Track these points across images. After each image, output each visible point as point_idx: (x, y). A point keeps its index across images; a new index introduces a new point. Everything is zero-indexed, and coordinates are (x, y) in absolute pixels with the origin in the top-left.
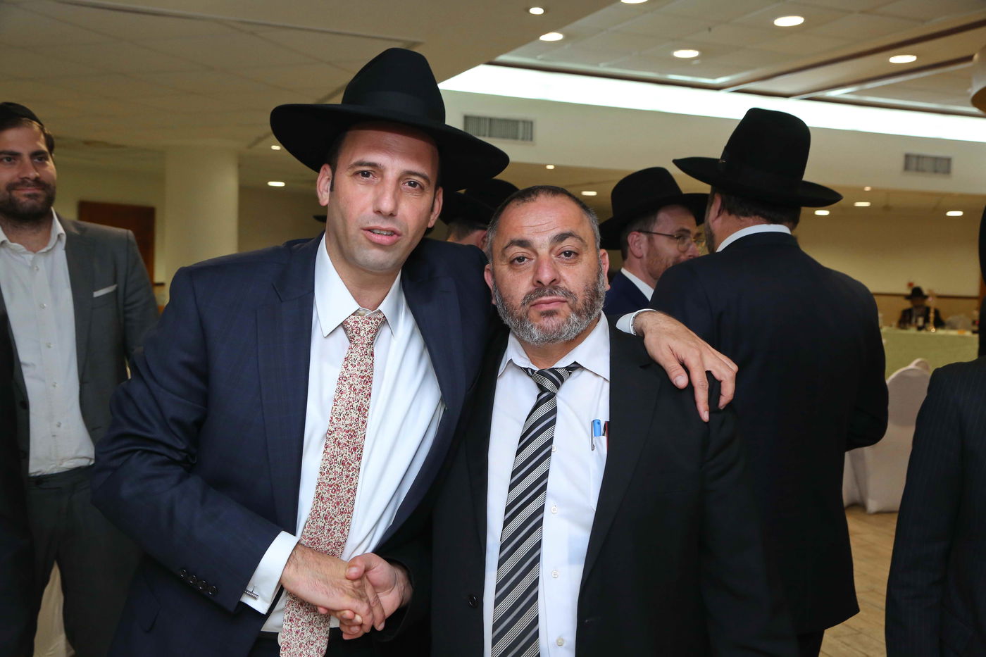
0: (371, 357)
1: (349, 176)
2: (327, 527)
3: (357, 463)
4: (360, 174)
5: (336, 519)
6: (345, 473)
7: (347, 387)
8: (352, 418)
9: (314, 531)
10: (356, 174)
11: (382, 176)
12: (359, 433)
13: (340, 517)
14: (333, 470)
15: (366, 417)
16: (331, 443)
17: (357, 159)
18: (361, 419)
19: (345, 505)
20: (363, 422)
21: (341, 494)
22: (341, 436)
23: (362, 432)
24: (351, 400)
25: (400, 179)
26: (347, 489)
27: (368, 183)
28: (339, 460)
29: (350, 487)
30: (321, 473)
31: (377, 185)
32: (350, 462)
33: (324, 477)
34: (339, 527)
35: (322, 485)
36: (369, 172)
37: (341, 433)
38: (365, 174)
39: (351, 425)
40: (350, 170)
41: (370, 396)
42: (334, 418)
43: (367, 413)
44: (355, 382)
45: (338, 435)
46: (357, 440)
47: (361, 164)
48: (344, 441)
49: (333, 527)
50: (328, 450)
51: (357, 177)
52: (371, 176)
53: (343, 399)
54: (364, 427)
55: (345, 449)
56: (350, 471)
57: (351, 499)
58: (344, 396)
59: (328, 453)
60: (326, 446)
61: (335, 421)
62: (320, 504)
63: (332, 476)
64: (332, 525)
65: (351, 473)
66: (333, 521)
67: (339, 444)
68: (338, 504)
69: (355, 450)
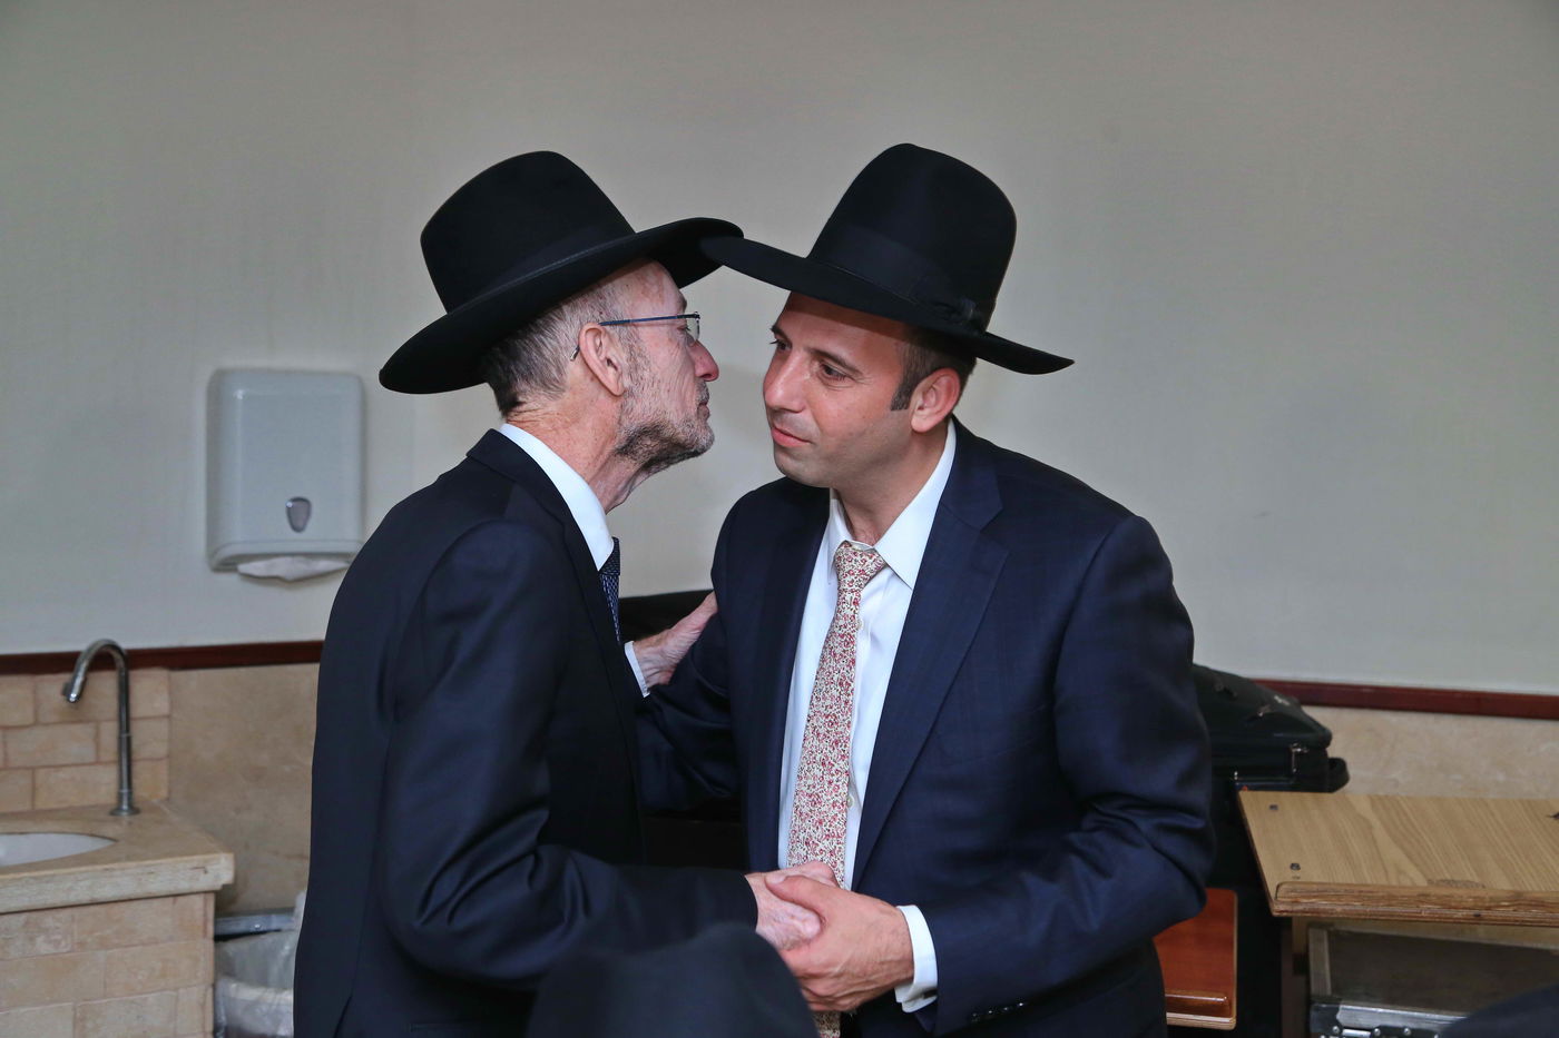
0: (853, 606)
3: (843, 762)
5: (820, 847)
6: (827, 778)
8: (831, 697)
13: (826, 843)
14: (812, 773)
15: (849, 694)
16: (809, 733)
18: (844, 698)
19: (830, 826)
20: (846, 703)
21: (823, 810)
22: (821, 723)
26: (832, 801)
28: (818, 758)
29: (836, 798)
33: (802, 782)
35: (801, 795)
37: (822, 719)
39: (830, 707)
41: (853, 661)
42: (814, 697)
43: (850, 688)
44: (834, 645)
45: (816, 721)
46: (839, 730)
48: (822, 731)
49: (818, 859)
53: (824, 670)
55: (824, 743)
56: (833, 775)
57: (840, 816)
58: (825, 665)
61: (816, 701)
62: (799, 822)
63: (810, 782)
64: (817, 855)
65: (835, 778)
66: (818, 849)
67: (818, 734)
68: (821, 823)
69: (837, 744)
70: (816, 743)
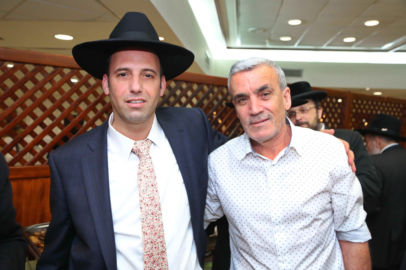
1: (115, 77)
2: (154, 246)
3: (159, 211)
4: (121, 76)
5: (157, 241)
6: (155, 218)
7: (143, 176)
8: (150, 191)
9: (148, 250)
10: (118, 75)
11: (132, 74)
12: (156, 197)
13: (159, 240)
14: (148, 218)
15: (157, 188)
16: (143, 206)
17: (117, 68)
18: (155, 190)
19: (159, 233)
20: (157, 191)
21: (156, 229)
22: (147, 201)
23: (157, 196)
24: (147, 182)
25: (141, 74)
26: (158, 225)
27: (125, 79)
29: (159, 224)
30: (142, 222)
31: (129, 79)
32: (156, 212)
33: (145, 223)
34: (160, 244)
35: (145, 227)
36: (125, 73)
37: (147, 200)
38: (123, 75)
39: (151, 194)
40: (115, 74)
41: (156, 177)
42: (141, 193)
43: (157, 186)
44: (147, 173)
45: (145, 201)
46: (156, 201)
47: (120, 70)
48: (149, 203)
49: (157, 246)
50: (143, 209)
51: (119, 77)
52: (126, 75)
53: (143, 183)
54: (157, 193)
55: (151, 207)
56: (157, 217)
57: (162, 229)
58: (143, 181)
59: (143, 211)
60: (141, 208)
61: (142, 194)
62: (146, 237)
63: (148, 222)
64: (156, 245)
65: (158, 217)
66: (156, 243)
67: (147, 205)
68: (156, 234)
69: (156, 205)
70: (147, 208)
